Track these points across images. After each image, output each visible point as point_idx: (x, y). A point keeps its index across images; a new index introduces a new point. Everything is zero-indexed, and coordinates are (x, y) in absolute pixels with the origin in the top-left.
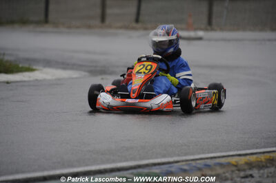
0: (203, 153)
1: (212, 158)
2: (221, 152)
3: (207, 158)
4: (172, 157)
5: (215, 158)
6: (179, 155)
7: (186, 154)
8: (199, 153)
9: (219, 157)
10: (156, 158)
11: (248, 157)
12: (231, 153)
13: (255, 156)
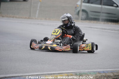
11: (53, 75)
13: (55, 75)
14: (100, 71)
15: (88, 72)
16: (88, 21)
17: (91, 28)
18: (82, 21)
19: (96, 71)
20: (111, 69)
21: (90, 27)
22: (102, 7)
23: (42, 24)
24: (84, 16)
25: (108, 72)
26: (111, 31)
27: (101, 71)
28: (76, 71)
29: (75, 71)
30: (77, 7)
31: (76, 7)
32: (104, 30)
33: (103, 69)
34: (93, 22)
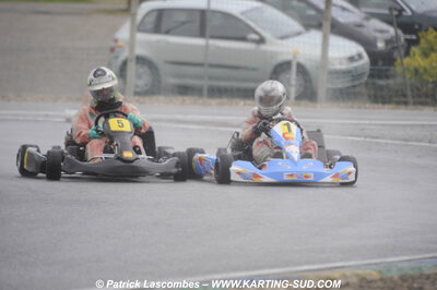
16: (162, 98)
18: (137, 98)
21: (170, 121)
22: (207, 46)
30: (117, 49)
31: (112, 50)
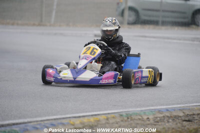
0: (49, 116)
1: (55, 119)
2: (61, 115)
3: (52, 120)
4: (26, 118)
5: (57, 119)
6: (31, 117)
7: (36, 117)
8: (45, 116)
9: (60, 119)
10: (14, 119)
11: (81, 119)
12: (68, 116)
13: (86, 118)
14: (161, 109)
15: (142, 111)
16: (139, 26)
17: (146, 37)
18: (128, 26)
19: (155, 109)
20: (180, 104)
23: (61, 34)
24: (132, 18)
25: (174, 109)
26: (178, 41)
27: (163, 109)
28: (121, 110)
29: (119, 111)
30: (120, 4)
31: (118, 4)
32: (166, 40)
33: (167, 105)
34: (147, 26)
